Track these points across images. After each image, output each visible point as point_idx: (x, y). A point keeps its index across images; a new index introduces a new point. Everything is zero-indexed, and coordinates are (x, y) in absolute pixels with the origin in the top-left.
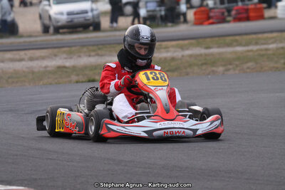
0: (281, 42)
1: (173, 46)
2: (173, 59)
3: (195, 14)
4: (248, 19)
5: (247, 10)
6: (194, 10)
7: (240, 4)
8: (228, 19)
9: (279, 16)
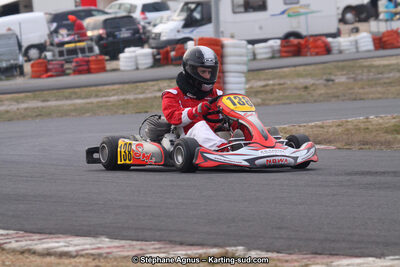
0: (123, 94)
1: (7, 100)
2: (7, 112)
3: (32, 66)
4: (89, 71)
5: (88, 62)
6: (32, 62)
7: (80, 56)
8: (68, 71)
9: (122, 68)
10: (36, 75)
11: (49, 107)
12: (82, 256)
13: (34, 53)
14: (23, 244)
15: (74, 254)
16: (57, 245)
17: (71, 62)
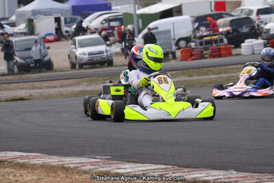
3: (181, 52)
4: (220, 56)
5: (219, 49)
6: (181, 50)
7: (214, 45)
8: (206, 56)
10: (184, 59)
11: (193, 81)
13: (182, 43)
15: (213, 181)
16: (200, 175)
17: (208, 50)
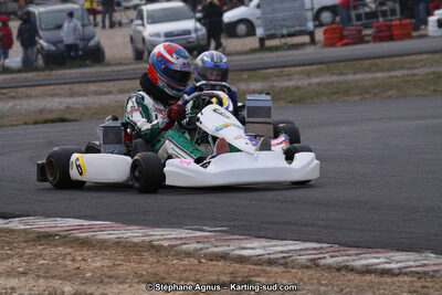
0: (432, 65)
1: (296, 73)
2: (297, 88)
3: (325, 33)
4: (391, 38)
5: (390, 27)
6: (324, 28)
7: (381, 19)
8: (367, 38)
9: (431, 34)
10: (330, 43)
11: (347, 82)
12: (406, 274)
13: (326, 17)
14: (339, 259)
15: (397, 271)
16: (377, 261)
17: (370, 27)
